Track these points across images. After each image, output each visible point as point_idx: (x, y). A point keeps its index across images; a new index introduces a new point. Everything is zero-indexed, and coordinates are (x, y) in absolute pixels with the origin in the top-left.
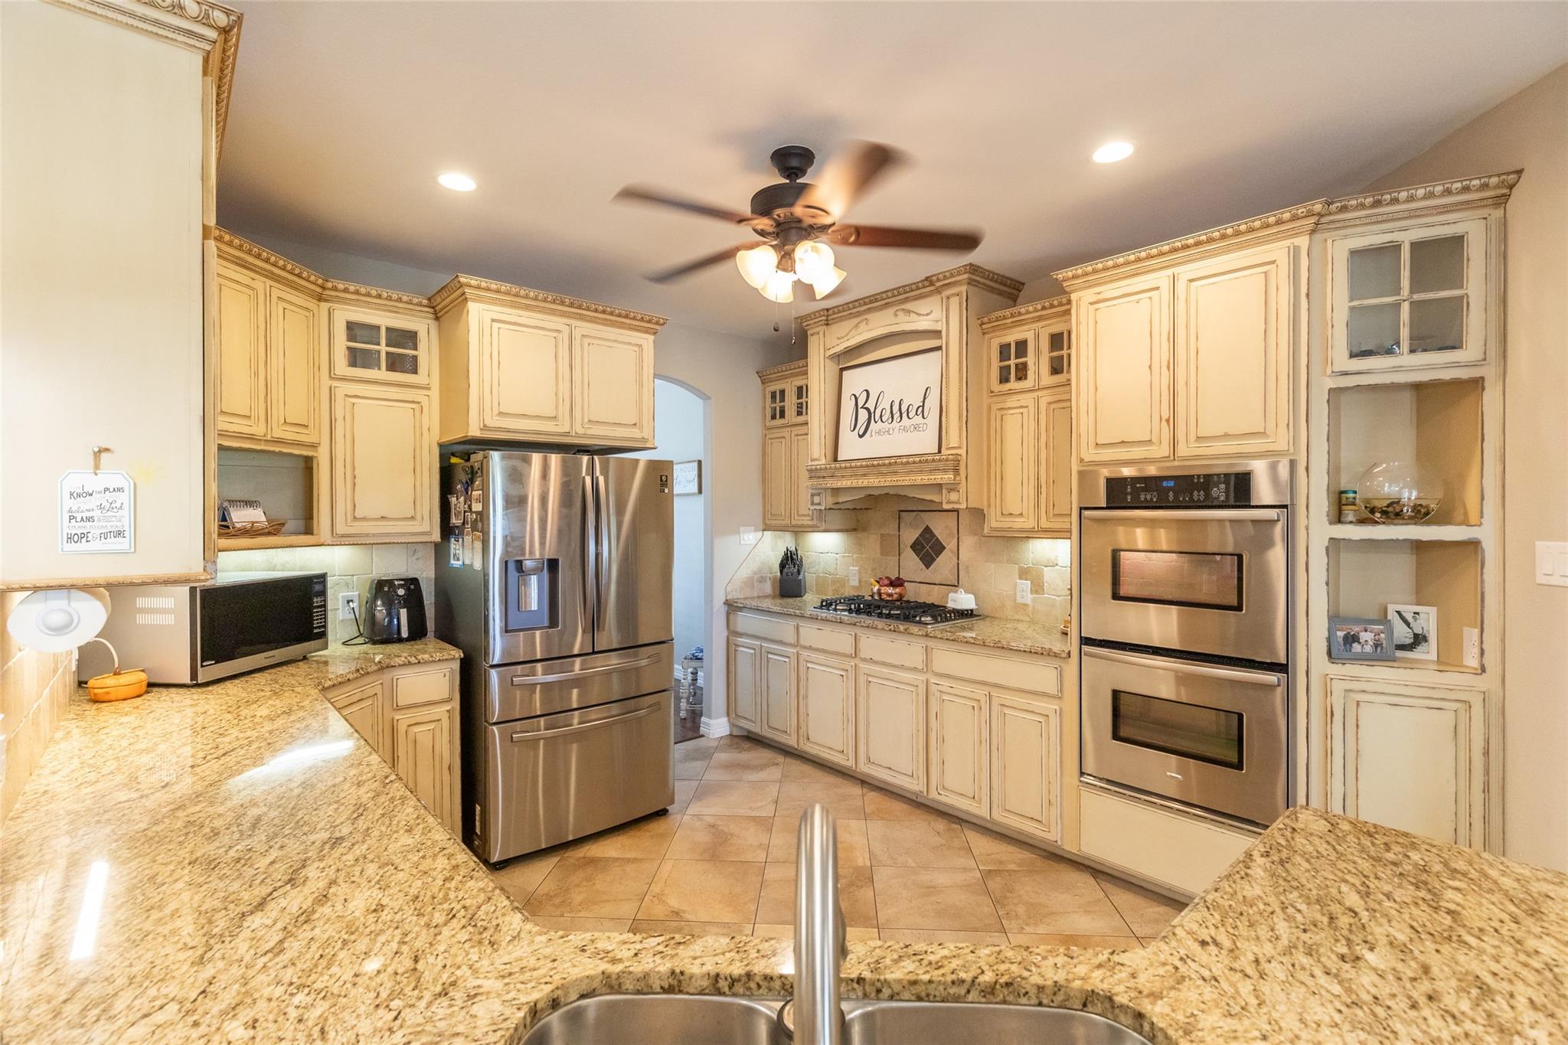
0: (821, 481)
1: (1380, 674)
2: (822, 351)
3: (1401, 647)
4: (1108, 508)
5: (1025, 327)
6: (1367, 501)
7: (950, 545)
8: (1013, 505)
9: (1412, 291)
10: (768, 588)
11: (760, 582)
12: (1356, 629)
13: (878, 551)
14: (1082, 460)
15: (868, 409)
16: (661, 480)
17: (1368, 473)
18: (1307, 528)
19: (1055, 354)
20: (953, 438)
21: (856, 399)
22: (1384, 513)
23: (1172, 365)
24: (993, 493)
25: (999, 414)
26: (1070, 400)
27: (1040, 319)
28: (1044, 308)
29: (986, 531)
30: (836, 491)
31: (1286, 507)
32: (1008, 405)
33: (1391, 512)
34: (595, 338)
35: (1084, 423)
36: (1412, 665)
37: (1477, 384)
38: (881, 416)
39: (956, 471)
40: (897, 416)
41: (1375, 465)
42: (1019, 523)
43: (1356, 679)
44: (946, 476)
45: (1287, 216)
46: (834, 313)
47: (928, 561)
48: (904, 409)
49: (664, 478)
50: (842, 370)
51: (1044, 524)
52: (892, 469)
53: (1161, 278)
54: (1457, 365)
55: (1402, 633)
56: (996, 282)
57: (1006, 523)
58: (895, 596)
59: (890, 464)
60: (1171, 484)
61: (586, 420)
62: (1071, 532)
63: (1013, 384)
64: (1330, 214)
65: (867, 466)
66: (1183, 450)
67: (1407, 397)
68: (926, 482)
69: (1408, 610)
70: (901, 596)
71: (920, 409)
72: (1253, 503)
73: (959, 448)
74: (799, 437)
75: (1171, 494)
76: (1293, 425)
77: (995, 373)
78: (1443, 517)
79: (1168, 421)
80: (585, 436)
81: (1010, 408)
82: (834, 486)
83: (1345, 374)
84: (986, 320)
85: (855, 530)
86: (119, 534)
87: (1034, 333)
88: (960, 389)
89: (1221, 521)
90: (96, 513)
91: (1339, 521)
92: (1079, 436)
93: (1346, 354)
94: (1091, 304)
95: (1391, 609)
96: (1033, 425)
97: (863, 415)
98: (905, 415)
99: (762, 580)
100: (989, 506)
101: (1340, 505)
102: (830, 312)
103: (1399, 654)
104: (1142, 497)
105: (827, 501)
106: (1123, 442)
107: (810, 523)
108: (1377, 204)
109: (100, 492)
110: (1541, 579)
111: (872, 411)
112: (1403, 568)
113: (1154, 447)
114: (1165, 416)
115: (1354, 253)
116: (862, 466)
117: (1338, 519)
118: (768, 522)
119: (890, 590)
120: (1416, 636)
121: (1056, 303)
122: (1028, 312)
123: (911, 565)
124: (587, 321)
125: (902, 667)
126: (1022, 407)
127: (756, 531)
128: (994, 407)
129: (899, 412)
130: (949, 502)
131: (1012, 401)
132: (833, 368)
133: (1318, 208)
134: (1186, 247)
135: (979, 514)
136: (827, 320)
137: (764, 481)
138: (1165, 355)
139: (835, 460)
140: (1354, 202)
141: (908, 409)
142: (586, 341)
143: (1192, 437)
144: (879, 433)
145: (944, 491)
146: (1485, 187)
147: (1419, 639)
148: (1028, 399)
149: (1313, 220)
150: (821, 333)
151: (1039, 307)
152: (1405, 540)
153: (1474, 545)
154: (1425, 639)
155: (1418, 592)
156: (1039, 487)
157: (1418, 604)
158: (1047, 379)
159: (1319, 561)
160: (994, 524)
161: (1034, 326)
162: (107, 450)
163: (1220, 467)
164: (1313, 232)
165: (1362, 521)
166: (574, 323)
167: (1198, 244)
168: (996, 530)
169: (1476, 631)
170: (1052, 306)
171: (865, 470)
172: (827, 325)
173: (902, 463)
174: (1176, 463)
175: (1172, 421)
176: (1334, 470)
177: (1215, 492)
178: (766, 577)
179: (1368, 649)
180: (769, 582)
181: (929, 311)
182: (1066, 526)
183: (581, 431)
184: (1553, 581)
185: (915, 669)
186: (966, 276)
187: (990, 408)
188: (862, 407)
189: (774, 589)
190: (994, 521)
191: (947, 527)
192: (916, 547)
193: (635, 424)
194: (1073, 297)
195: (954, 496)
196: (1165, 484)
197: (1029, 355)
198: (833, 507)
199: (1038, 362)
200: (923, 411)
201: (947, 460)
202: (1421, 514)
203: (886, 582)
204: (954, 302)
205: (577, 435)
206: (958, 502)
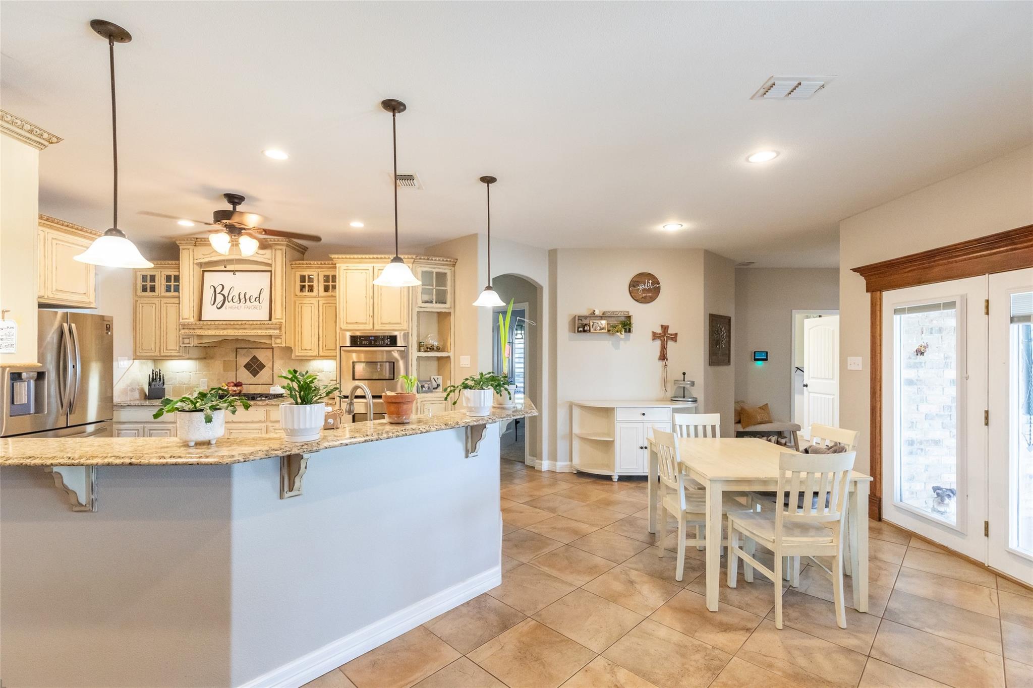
0: (192, 331)
1: (429, 395)
2: (191, 259)
3: (434, 389)
4: (351, 347)
5: (313, 270)
6: (426, 345)
7: (268, 365)
8: (306, 345)
9: (436, 286)
10: (137, 395)
11: (132, 391)
12: (424, 383)
13: (222, 369)
14: (341, 328)
15: (223, 295)
16: (107, 327)
17: (426, 337)
18: (412, 353)
19: (326, 284)
20: (278, 314)
21: (215, 289)
22: (430, 349)
23: (373, 298)
24: (297, 340)
25: (300, 306)
26: (336, 303)
27: (319, 268)
28: (321, 264)
29: (293, 357)
30: (200, 337)
31: (406, 346)
32: (305, 302)
33: (431, 349)
34: (60, 240)
35: (341, 315)
36: (436, 392)
37: (449, 313)
38: (232, 299)
39: (280, 329)
40: (243, 300)
41: (428, 335)
42: (310, 353)
43: (423, 397)
44: (276, 332)
45: (406, 257)
46: (201, 241)
47: (255, 373)
48: (247, 297)
49: (108, 326)
50: (204, 271)
51: (321, 353)
52: (242, 327)
53: (369, 266)
54: (445, 308)
55: (435, 385)
56: (297, 246)
57: (303, 353)
58: (238, 392)
59: (242, 324)
60: (373, 338)
61: (54, 289)
62: (336, 356)
63: (306, 293)
64: (417, 259)
65: (226, 324)
66: (377, 327)
67: (436, 315)
68: (263, 334)
69: (436, 377)
70: (240, 391)
71: (258, 299)
72: (398, 345)
73: (282, 319)
74: (167, 305)
75: (373, 342)
76: (408, 321)
77: (298, 288)
78: (443, 351)
79: (372, 316)
80: (54, 299)
81: (305, 303)
82: (198, 334)
83: (421, 307)
84: (294, 263)
85: (205, 358)
86: (12, 345)
87: (316, 273)
88: (282, 293)
89: (382, 351)
90: (4, 337)
91: (420, 351)
92: (340, 319)
93: (421, 302)
94: (345, 270)
95: (432, 377)
96: (316, 312)
97: (220, 298)
98: (248, 301)
99: (133, 390)
100: (295, 345)
101: (420, 346)
102: (198, 240)
103: (434, 390)
104: (363, 343)
105: (195, 342)
106: (356, 323)
107: (177, 354)
108: (428, 259)
109: (5, 328)
110: (461, 366)
111: (226, 296)
112: (434, 365)
113: (367, 325)
114: (371, 315)
115: (422, 271)
116: (222, 324)
117: (419, 350)
118: (138, 354)
119: (235, 388)
120: (438, 385)
121: (327, 263)
122: (314, 264)
123: (244, 376)
124: (55, 230)
125: (253, 422)
126: (311, 304)
127: (129, 360)
128: (297, 302)
129: (243, 298)
130: (276, 344)
131: (306, 301)
132: (198, 270)
133: (414, 257)
134: (378, 258)
135: (289, 350)
136: (195, 243)
137: (135, 328)
138: (371, 294)
139: (200, 320)
140: (423, 258)
141: (250, 298)
142: (55, 242)
143: (380, 323)
144: (231, 308)
145: (273, 338)
146: (450, 261)
147: (438, 386)
148: (314, 301)
149: (413, 260)
150: (191, 250)
151: (319, 263)
152: (435, 357)
153: (449, 357)
154: (440, 385)
155: (438, 371)
156: (319, 338)
157: (438, 375)
158: (322, 293)
159: (415, 363)
160: (297, 354)
161: (317, 270)
162: (6, 311)
163: (388, 333)
164: (413, 263)
165: (425, 351)
166: (47, 230)
167: (381, 258)
168: (298, 356)
169: (449, 381)
170: (325, 264)
171: (225, 327)
172: (195, 246)
173: (249, 324)
174: (374, 331)
175: (373, 317)
176: (418, 336)
177: (386, 341)
178: (136, 388)
179: (427, 389)
180: (137, 391)
181: (264, 253)
182: (335, 354)
183: (51, 296)
184: (463, 366)
185: (260, 422)
186: (286, 243)
187: (295, 302)
188: (219, 293)
189: (140, 396)
190: (297, 352)
191: (266, 356)
192: (248, 366)
193: (85, 294)
194: (337, 265)
195: (278, 341)
196: (371, 338)
197: (314, 282)
198: (198, 345)
199: (319, 286)
200: (259, 300)
201: (276, 324)
202: (438, 349)
203: (232, 384)
204: (279, 253)
205: (48, 298)
206: (281, 344)
